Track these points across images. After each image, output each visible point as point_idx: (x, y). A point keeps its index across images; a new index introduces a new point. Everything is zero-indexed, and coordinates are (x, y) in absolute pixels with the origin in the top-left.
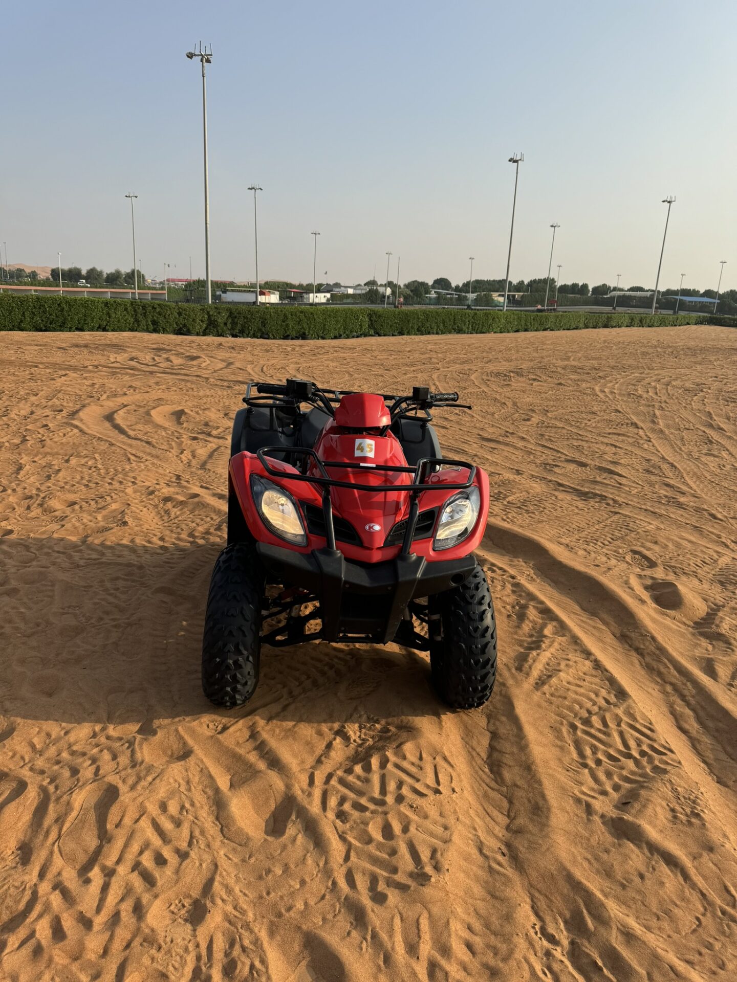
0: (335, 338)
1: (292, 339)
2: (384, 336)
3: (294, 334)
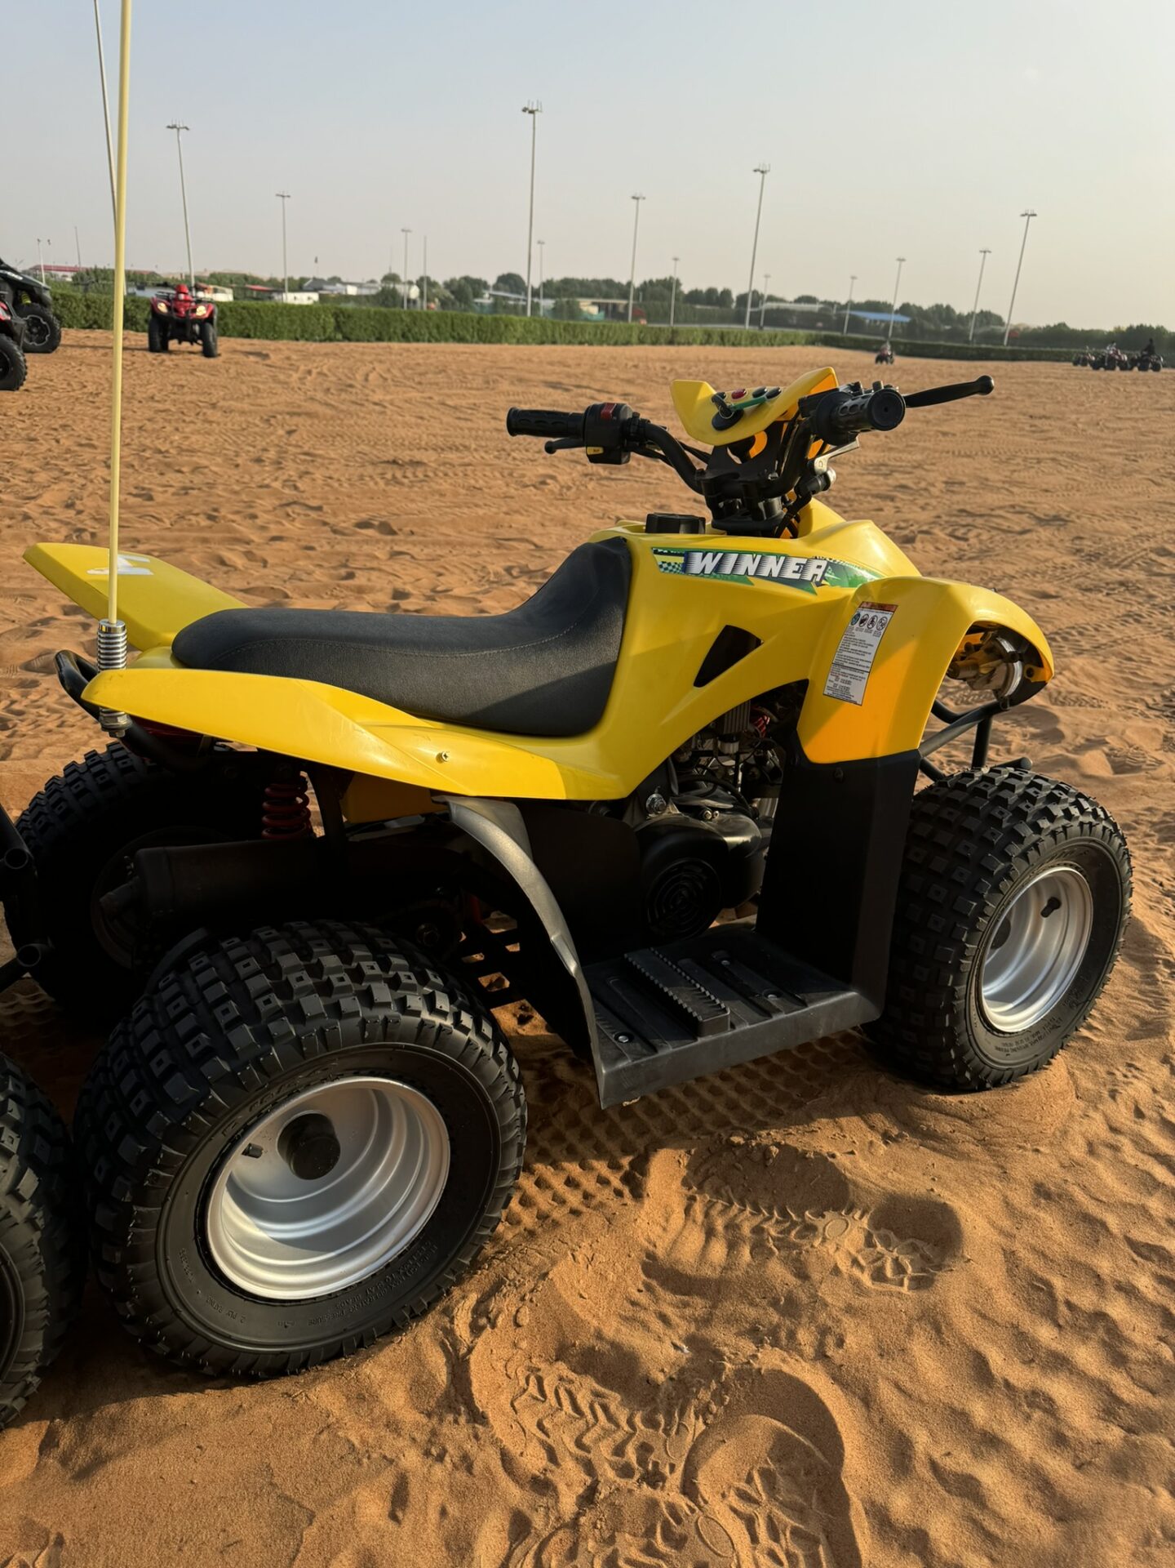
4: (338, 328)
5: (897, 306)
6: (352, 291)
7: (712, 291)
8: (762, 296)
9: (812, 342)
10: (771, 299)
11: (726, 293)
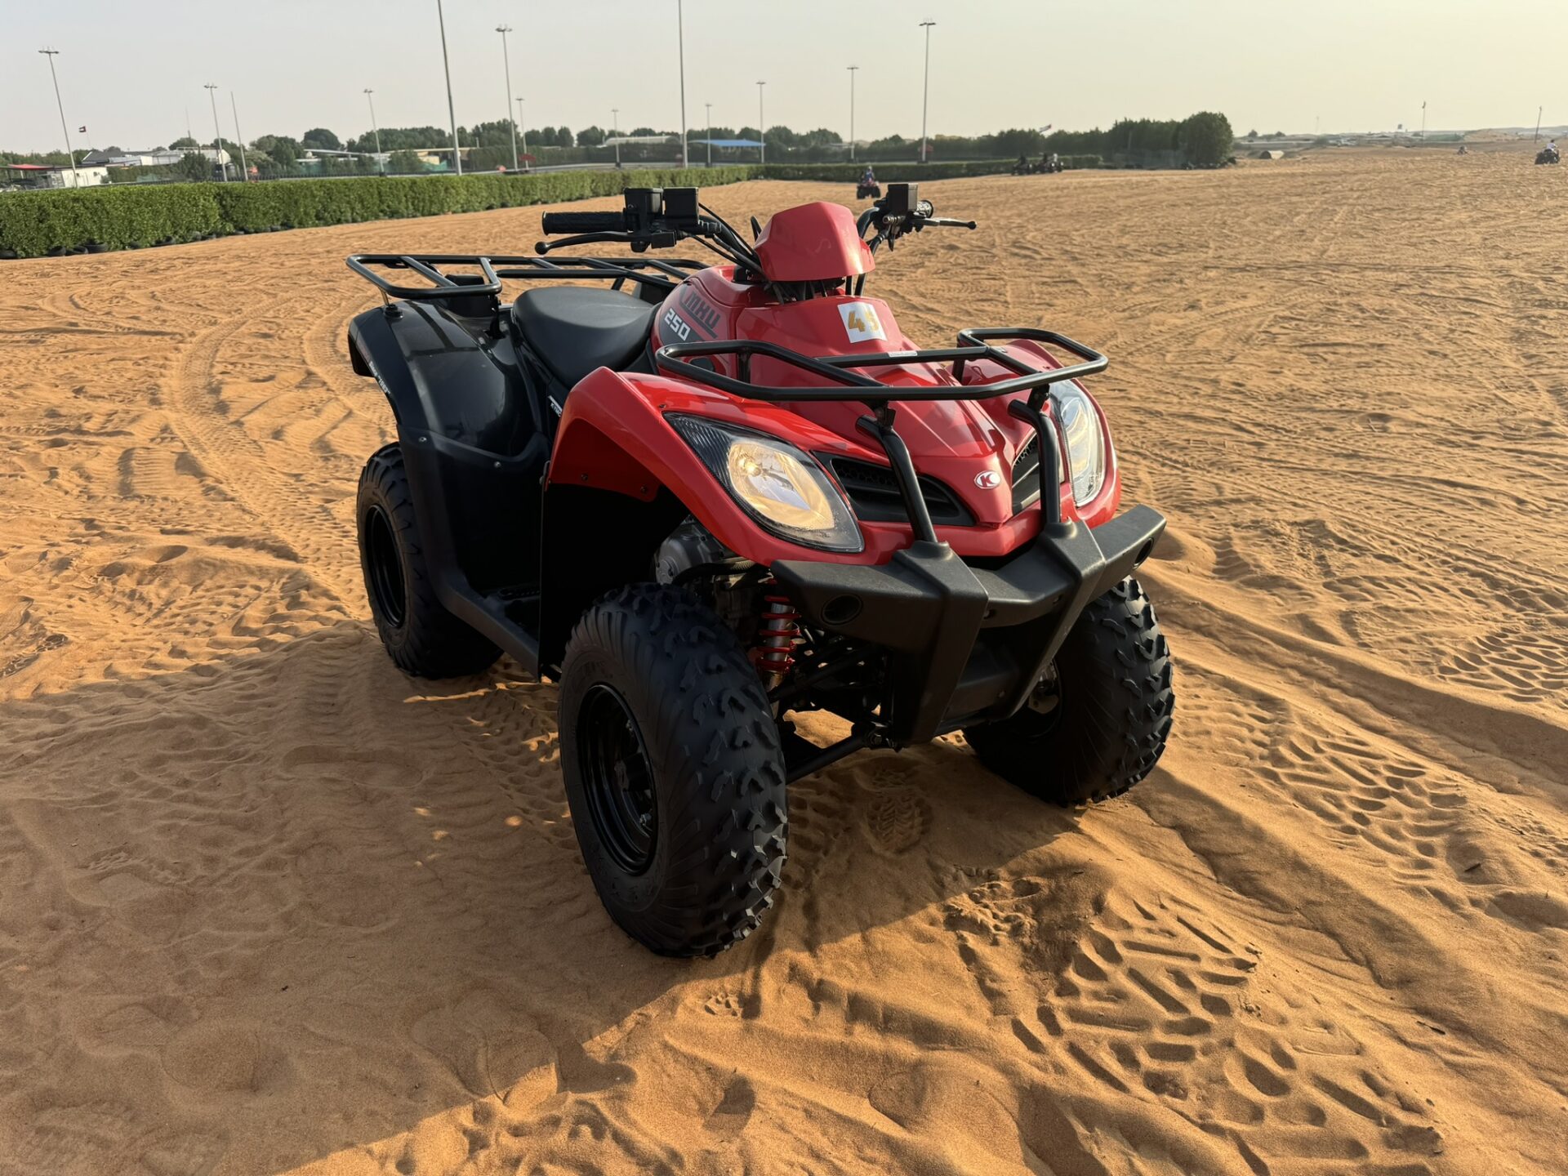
0: (159, 244)
1: (68, 254)
2: (256, 232)
3: (70, 244)
4: (226, 216)
5: (737, 131)
6: (147, 161)
7: (549, 131)
8: (602, 132)
9: (753, 176)
10: (612, 134)
11: (565, 132)
